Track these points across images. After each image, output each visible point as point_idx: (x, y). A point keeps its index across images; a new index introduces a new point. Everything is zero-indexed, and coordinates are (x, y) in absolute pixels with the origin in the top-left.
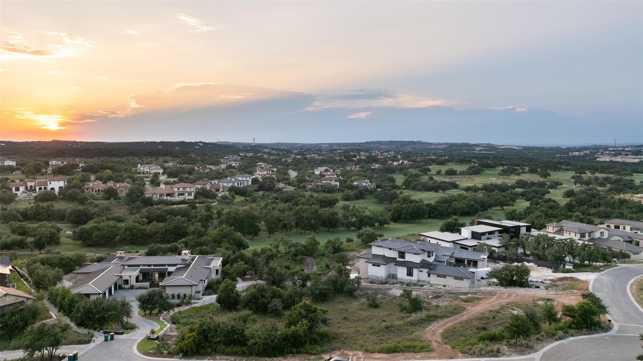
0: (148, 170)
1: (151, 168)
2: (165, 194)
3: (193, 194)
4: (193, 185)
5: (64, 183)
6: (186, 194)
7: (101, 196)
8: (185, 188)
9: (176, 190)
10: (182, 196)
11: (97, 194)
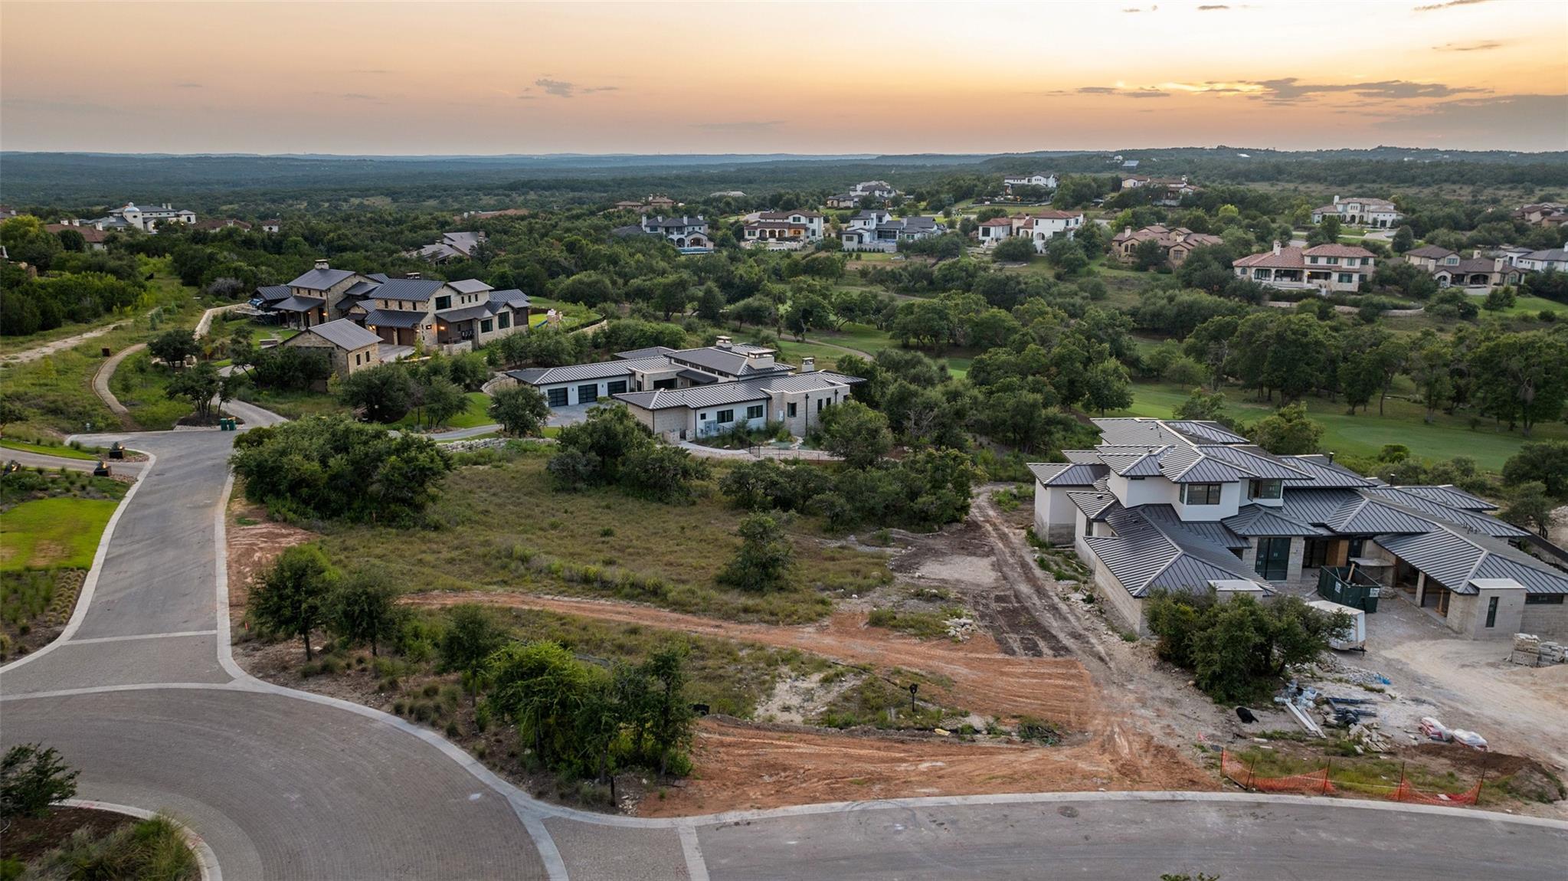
0: (1356, 213)
1: (1366, 208)
2: (1273, 271)
3: (1356, 278)
4: (1371, 254)
5: (1067, 224)
6: (1335, 276)
7: (1131, 259)
8: (1336, 259)
9: (1308, 261)
10: (1322, 281)
11: (1126, 256)
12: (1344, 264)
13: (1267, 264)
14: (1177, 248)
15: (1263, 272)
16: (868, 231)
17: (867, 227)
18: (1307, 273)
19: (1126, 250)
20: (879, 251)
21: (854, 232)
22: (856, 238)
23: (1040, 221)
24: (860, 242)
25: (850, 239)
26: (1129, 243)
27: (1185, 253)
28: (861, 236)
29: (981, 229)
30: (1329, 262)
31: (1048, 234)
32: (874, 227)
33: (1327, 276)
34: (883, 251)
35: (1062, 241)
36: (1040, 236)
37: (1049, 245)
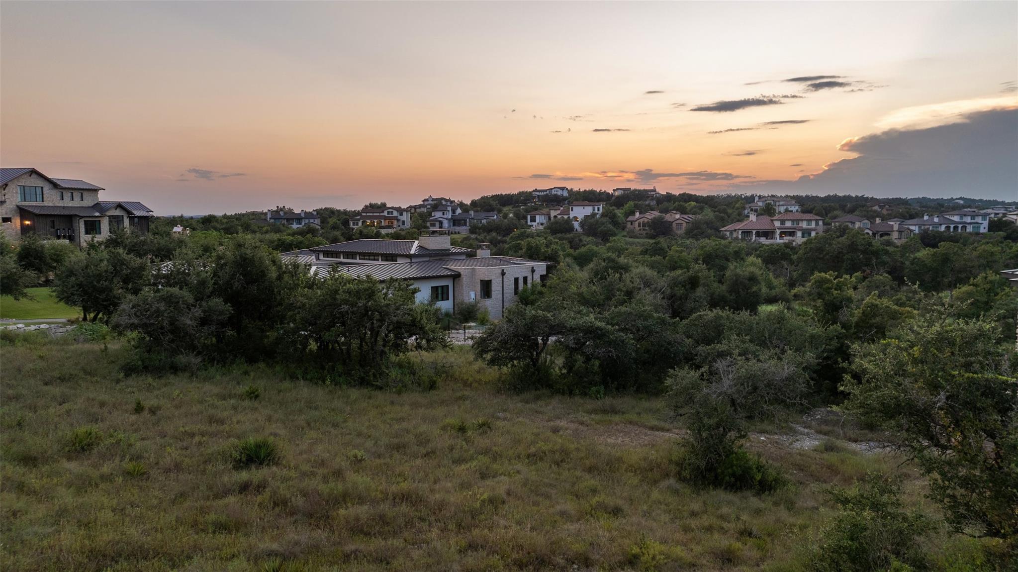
2: (754, 232)
3: (813, 234)
4: (820, 218)
5: (594, 210)
6: (799, 234)
7: (645, 232)
8: (798, 222)
9: (778, 224)
10: (791, 238)
11: (640, 230)
12: (804, 225)
13: (748, 227)
14: (678, 222)
15: (747, 233)
16: (446, 219)
17: (445, 216)
18: (778, 232)
19: (639, 226)
20: (455, 233)
21: (436, 220)
22: (437, 224)
23: (574, 208)
24: (441, 227)
25: (434, 225)
26: (641, 221)
27: (684, 225)
28: (441, 223)
29: (529, 217)
30: (793, 224)
31: (580, 217)
32: (450, 217)
33: (792, 234)
34: (459, 233)
35: (592, 221)
36: (575, 218)
37: (582, 224)
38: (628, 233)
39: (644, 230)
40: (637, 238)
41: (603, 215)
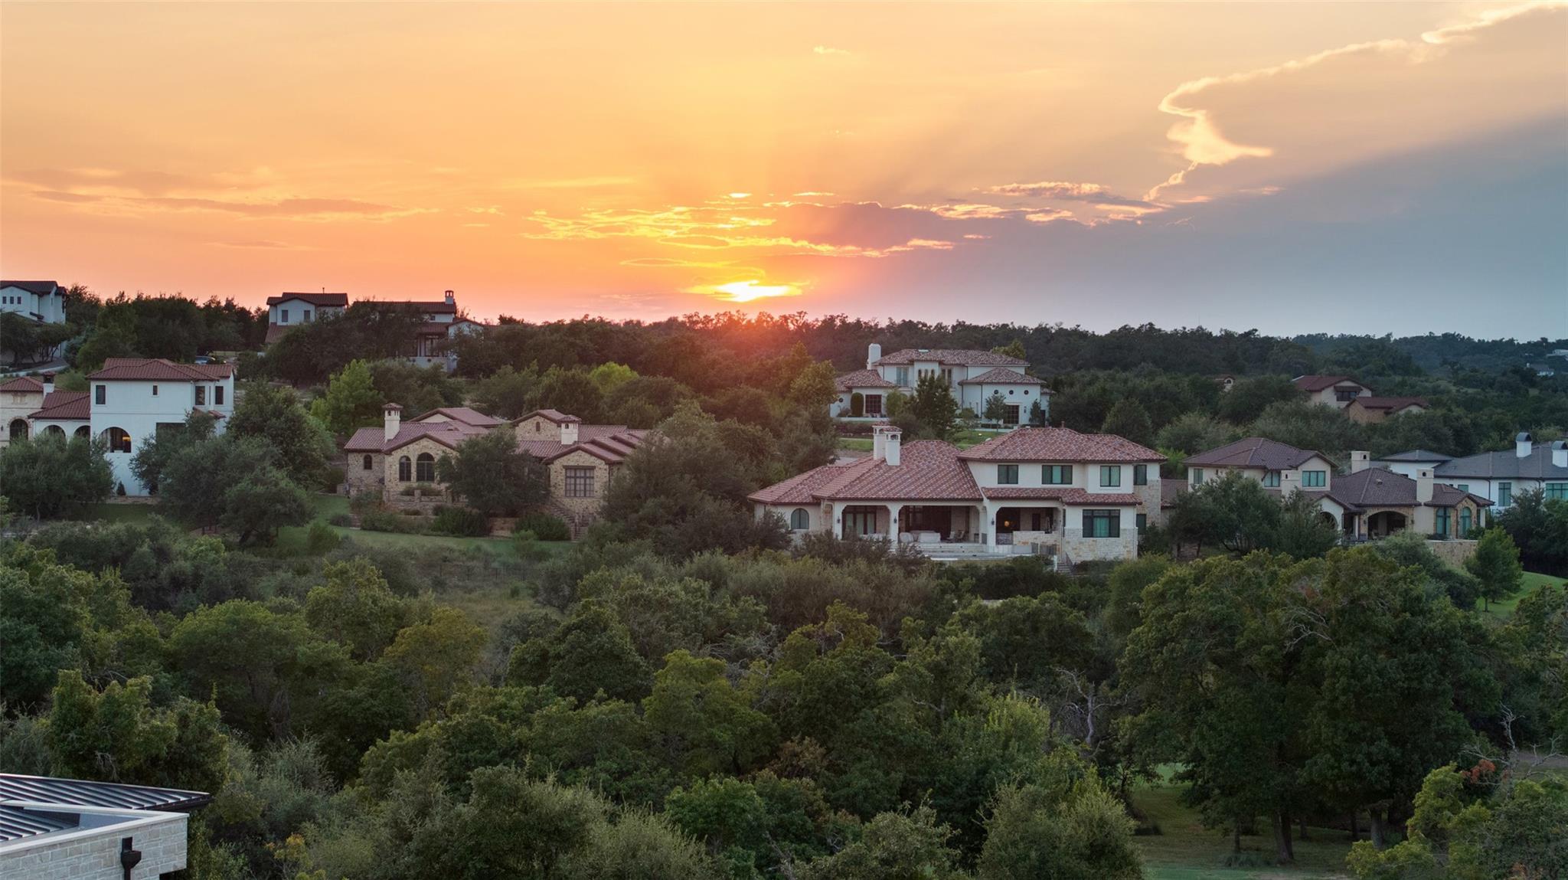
2: (895, 509)
3: (1128, 520)
5: (198, 398)
7: (429, 505)
8: (1067, 468)
9: (987, 477)
10: (1040, 536)
11: (409, 492)
12: (1091, 482)
13: (870, 490)
14: (573, 459)
18: (992, 509)
19: (404, 474)
23: (112, 390)
26: (413, 452)
27: (601, 474)
30: (1047, 478)
31: (141, 433)
33: (1044, 519)
35: (196, 450)
36: (118, 439)
37: (149, 466)
38: (357, 505)
39: (425, 493)
40: (400, 529)
41: (241, 426)
